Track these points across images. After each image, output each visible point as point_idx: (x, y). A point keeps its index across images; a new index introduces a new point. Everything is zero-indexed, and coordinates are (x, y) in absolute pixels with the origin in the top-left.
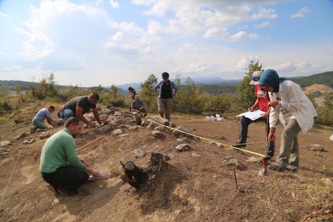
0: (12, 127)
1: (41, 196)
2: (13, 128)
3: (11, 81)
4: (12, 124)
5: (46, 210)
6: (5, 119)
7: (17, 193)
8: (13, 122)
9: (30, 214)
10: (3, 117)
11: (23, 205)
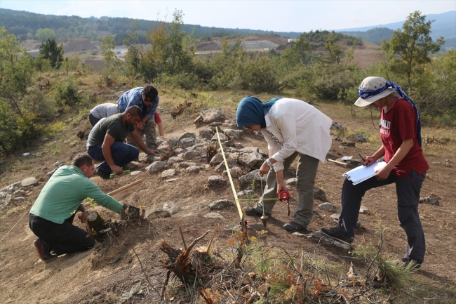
0: (72, 147)
1: (30, 255)
2: (73, 150)
3: (103, 18)
4: (72, 141)
5: (26, 269)
6: (64, 128)
7: (7, 250)
8: (76, 136)
9: (8, 273)
10: (61, 123)
11: (6, 263)
